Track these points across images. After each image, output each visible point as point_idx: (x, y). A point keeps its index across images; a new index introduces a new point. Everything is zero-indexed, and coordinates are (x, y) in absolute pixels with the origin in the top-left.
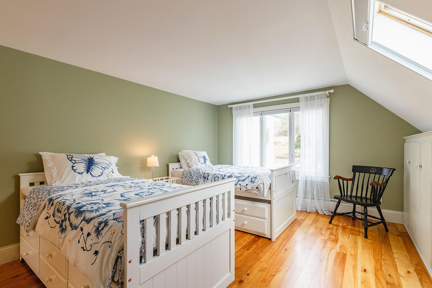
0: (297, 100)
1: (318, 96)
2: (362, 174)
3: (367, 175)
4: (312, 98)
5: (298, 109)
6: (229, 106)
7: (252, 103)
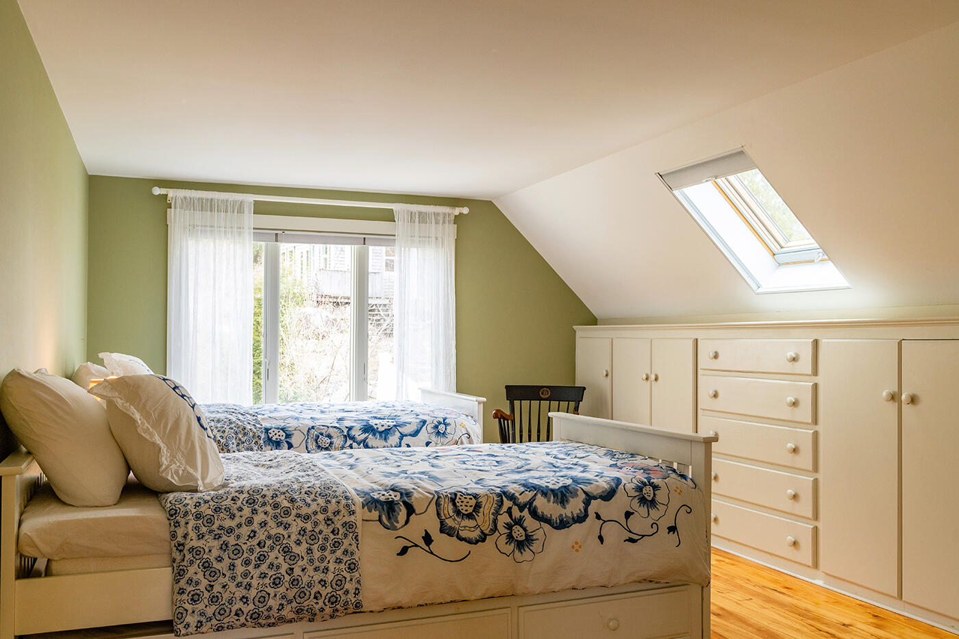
0: (389, 217)
1: (437, 215)
2: (525, 403)
3: (535, 403)
4: (423, 218)
5: (387, 239)
6: (157, 191)
7: (251, 198)
